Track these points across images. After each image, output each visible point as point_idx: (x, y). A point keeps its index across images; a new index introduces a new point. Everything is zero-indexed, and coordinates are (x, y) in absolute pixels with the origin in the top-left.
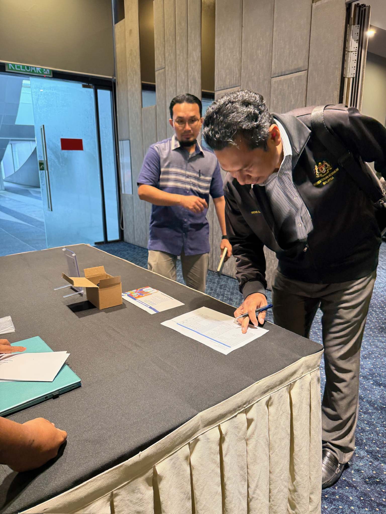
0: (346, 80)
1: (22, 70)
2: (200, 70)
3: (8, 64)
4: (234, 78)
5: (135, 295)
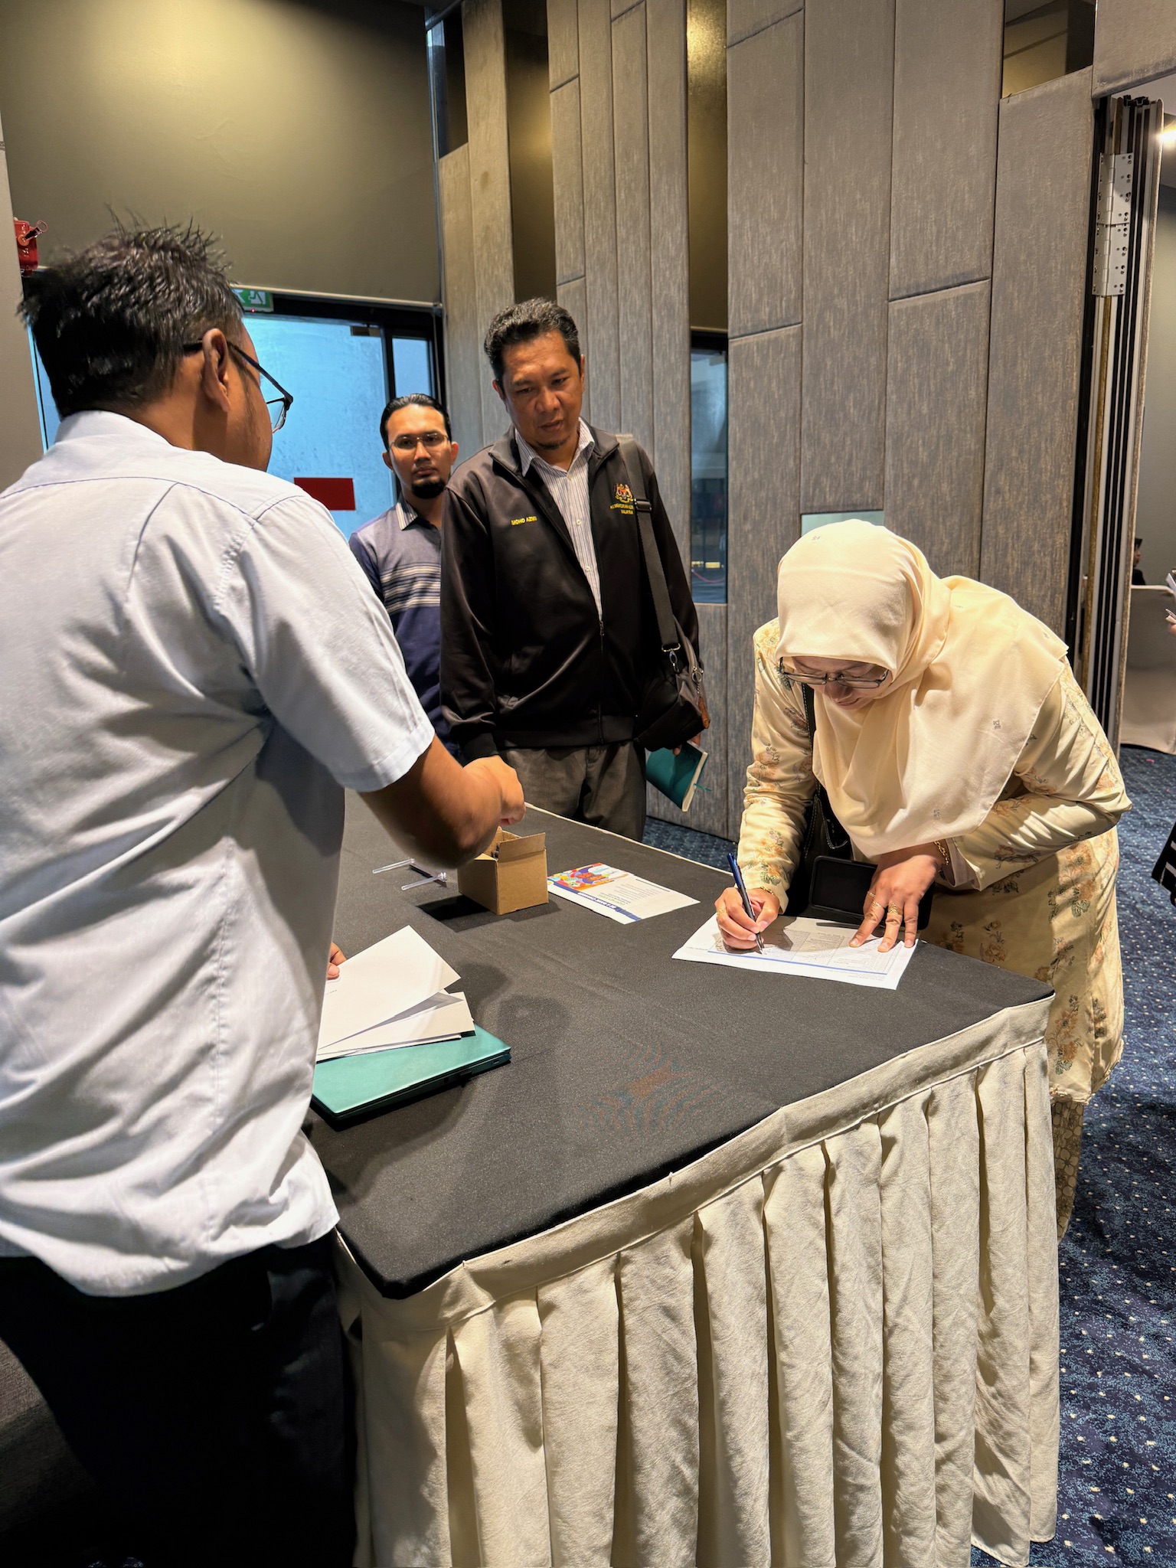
0: (1100, 304)
2: (685, 280)
4: (784, 303)
5: (572, 882)
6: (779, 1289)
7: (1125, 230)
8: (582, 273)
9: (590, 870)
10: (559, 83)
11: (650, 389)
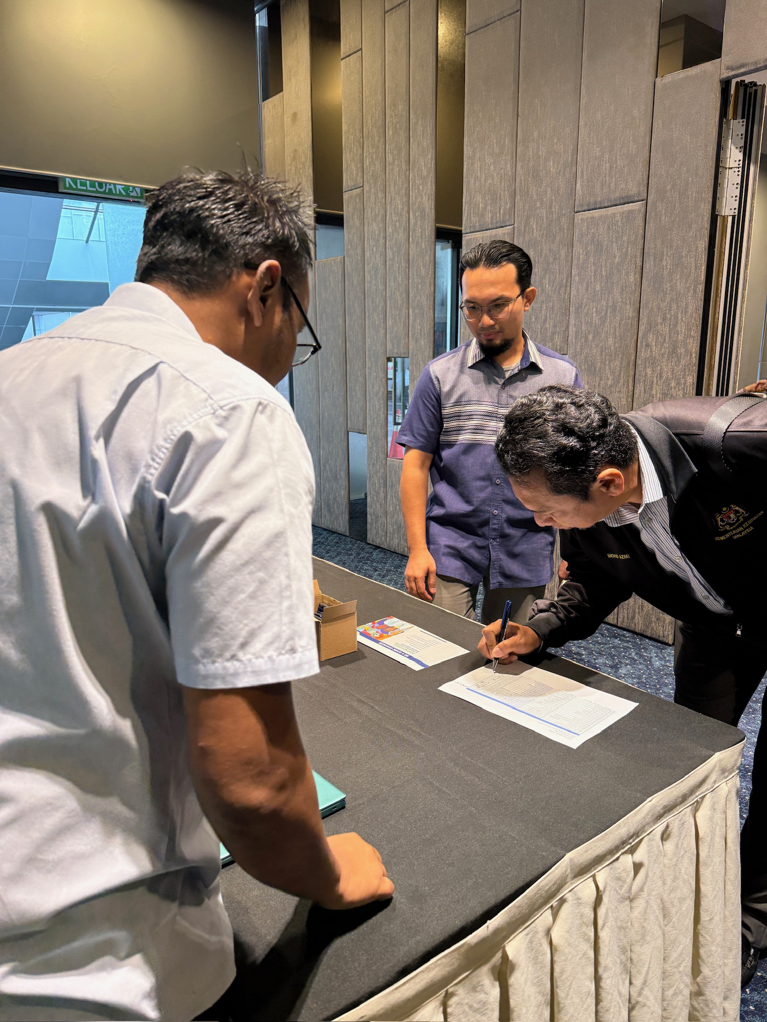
0: (721, 221)
1: (89, 189)
2: (433, 193)
3: (64, 178)
4: (502, 210)
5: (373, 632)
6: (560, 993)
7: (739, 171)
8: (361, 185)
9: (385, 623)
10: (348, 54)
11: (407, 265)
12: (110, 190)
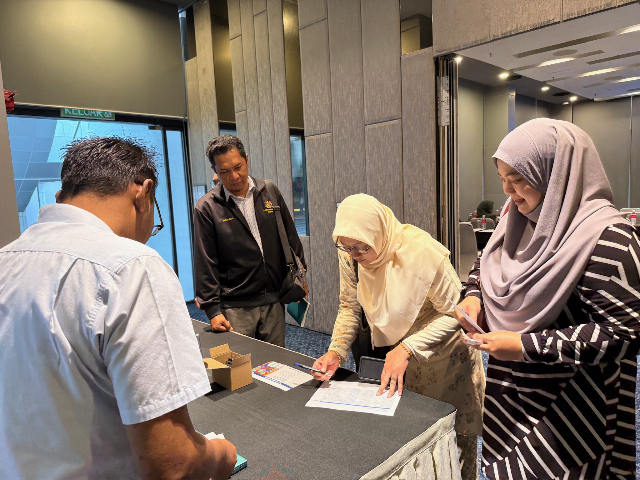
0: (441, 128)
1: (80, 114)
2: (287, 113)
3: (63, 109)
4: (325, 125)
5: (261, 371)
7: (448, 103)
8: (245, 109)
9: (268, 365)
10: (234, 37)
11: (275, 154)
12: (93, 114)
